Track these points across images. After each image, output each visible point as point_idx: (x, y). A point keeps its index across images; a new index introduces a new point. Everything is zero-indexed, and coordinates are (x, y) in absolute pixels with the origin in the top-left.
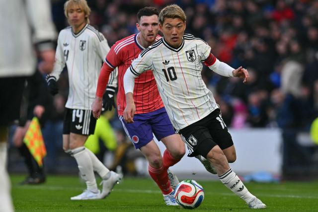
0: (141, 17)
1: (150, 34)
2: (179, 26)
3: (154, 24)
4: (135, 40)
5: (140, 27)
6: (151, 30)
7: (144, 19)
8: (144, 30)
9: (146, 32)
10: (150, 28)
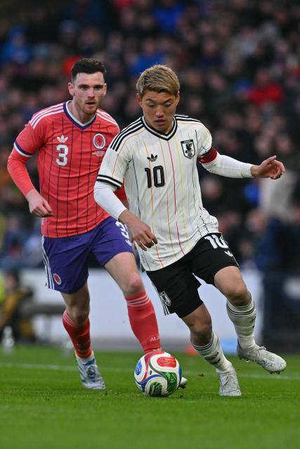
0: (78, 75)
1: (91, 102)
2: (168, 103)
3: (97, 87)
4: (65, 108)
5: (74, 89)
6: (92, 95)
7: (82, 78)
8: (81, 96)
9: (85, 99)
10: (90, 92)
